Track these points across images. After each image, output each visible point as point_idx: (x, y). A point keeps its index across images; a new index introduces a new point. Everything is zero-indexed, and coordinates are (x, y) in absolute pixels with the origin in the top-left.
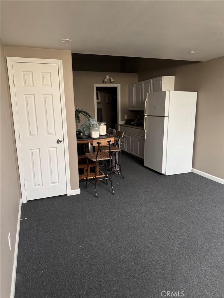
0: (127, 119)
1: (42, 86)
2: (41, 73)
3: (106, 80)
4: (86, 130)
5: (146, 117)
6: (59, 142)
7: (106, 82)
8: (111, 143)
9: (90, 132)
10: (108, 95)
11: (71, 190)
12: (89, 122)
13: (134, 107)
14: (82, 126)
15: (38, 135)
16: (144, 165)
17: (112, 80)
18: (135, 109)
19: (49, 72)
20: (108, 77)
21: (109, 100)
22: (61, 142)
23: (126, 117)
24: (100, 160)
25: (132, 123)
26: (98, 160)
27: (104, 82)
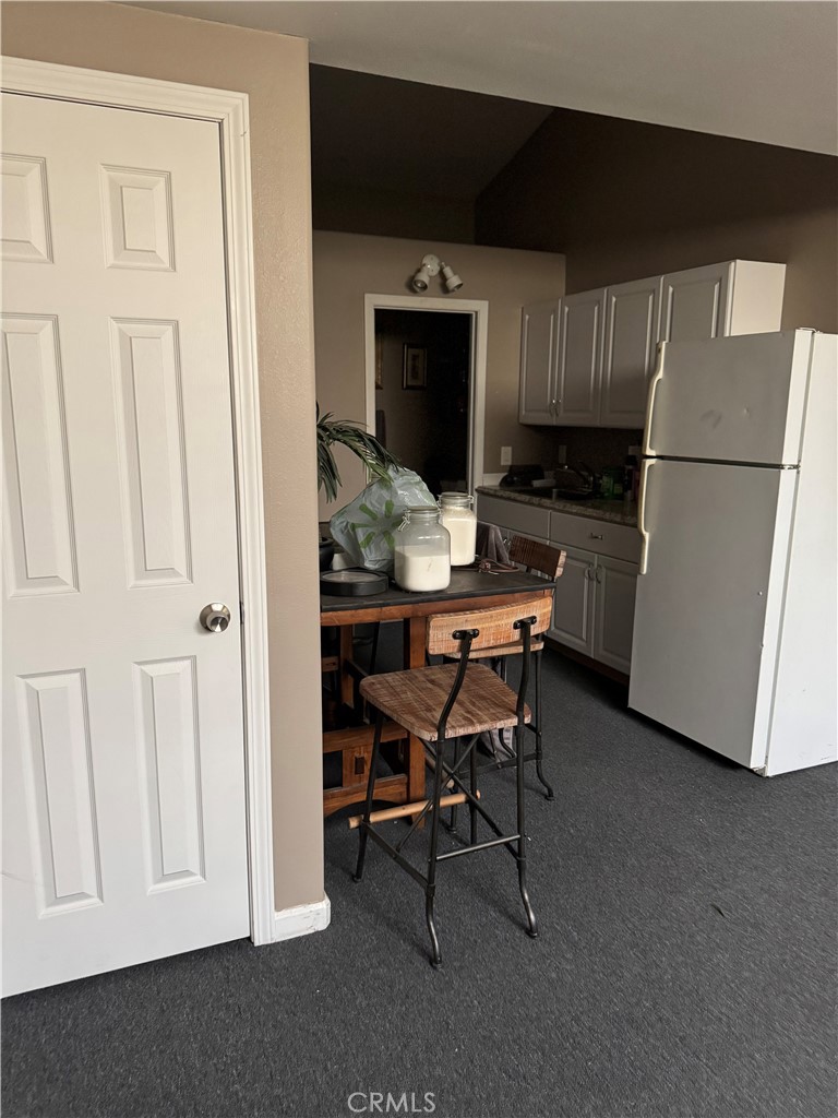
0: (511, 467)
1: (111, 260)
2: (104, 174)
3: (424, 277)
4: (368, 540)
5: (653, 461)
6: (210, 621)
7: (425, 287)
8: (535, 630)
9: (392, 552)
10: (412, 351)
11: (278, 908)
12: (385, 494)
13: (554, 409)
14: (341, 513)
15: (77, 585)
16: (632, 704)
17: (454, 281)
18: (554, 422)
19: (159, 173)
20: (431, 266)
21: (415, 375)
22: (224, 623)
23: (506, 456)
24: (462, 732)
25: (537, 483)
26: (450, 734)
27: (413, 286)
